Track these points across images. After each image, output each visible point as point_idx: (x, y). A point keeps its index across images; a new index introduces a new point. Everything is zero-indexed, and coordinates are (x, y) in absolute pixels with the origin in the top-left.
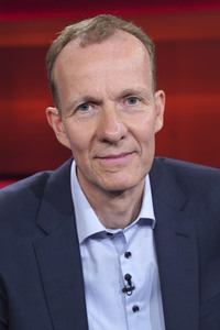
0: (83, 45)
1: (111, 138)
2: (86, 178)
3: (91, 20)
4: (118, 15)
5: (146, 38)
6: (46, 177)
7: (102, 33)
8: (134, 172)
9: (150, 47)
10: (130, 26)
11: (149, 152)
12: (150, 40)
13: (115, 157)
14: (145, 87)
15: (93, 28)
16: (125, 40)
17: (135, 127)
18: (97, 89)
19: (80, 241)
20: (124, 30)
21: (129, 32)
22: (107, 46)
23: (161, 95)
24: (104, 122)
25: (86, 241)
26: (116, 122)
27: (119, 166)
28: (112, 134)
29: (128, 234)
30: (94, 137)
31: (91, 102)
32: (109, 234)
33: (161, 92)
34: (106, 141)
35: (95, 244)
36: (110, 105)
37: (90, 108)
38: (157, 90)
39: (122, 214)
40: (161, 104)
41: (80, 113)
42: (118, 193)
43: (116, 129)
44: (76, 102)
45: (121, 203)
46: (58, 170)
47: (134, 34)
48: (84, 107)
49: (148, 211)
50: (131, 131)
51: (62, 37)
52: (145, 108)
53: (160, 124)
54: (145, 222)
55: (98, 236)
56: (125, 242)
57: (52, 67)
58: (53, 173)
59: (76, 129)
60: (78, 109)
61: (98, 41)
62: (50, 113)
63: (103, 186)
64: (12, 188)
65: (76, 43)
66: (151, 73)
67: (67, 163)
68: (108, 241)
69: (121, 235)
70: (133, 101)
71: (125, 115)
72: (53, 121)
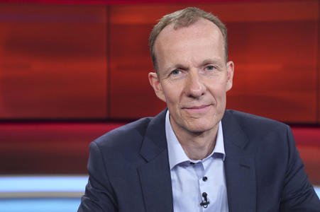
0: (176, 29)
1: (194, 94)
2: (176, 123)
3: (181, 11)
5: (221, 24)
6: (148, 121)
7: (189, 20)
8: (211, 118)
9: (223, 31)
10: (209, 15)
11: (222, 104)
12: (223, 26)
13: (197, 108)
14: (219, 58)
15: (183, 16)
16: (206, 25)
17: (211, 86)
18: (185, 60)
19: (171, 168)
20: (205, 18)
21: (208, 19)
22: (193, 29)
23: (231, 65)
24: (190, 83)
25: (175, 167)
26: (198, 83)
27: (200, 114)
28: (195, 91)
29: (205, 164)
30: (183, 93)
31: (181, 69)
32: (192, 163)
33: (231, 62)
34: (191, 96)
35: (181, 170)
36: (194, 70)
37: (180, 72)
38: (228, 61)
39: (201, 148)
40: (231, 71)
41: (173, 76)
42: (198, 133)
43: (198, 88)
44: (170, 68)
45: (201, 141)
46: (157, 117)
47: (212, 21)
48: (175, 72)
49: (220, 148)
50: (208, 90)
51: (161, 23)
52: (219, 73)
53: (230, 85)
54: (218, 156)
55: (183, 165)
56: (203, 169)
57: (153, 44)
58: (153, 119)
59: (170, 88)
60: (169, 75)
61: (187, 25)
62: (151, 76)
63: (189, 129)
64: (123, 128)
65: (171, 27)
66: (224, 49)
67: (163, 112)
68: (191, 169)
69: (200, 164)
70: (210, 68)
71: (205, 77)
72: (153, 82)
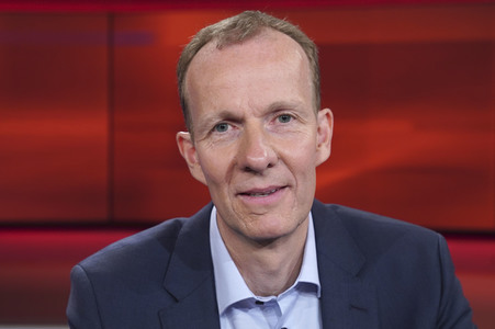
0: (220, 48)
1: (254, 165)
2: (225, 222)
4: (268, 11)
5: (306, 39)
6: (178, 225)
7: (245, 30)
8: (289, 213)
9: (310, 51)
10: (280, 23)
11: (308, 188)
12: (310, 42)
13: (262, 193)
14: (301, 99)
15: (234, 25)
16: (276, 39)
17: (287, 152)
18: (238, 105)
19: (221, 311)
20: (276, 28)
21: (281, 30)
22: (253, 48)
23: (327, 115)
24: (246, 144)
25: (229, 310)
26: (261, 145)
27: (268, 207)
28: (257, 160)
29: (284, 303)
30: (233, 166)
31: (231, 120)
32: (258, 303)
33: (327, 110)
34: (249, 169)
35: (239, 314)
36: (254, 122)
37: (230, 127)
38: (322, 107)
39: (273, 274)
40: (327, 126)
41: (217, 136)
42: (267, 242)
43: (261, 154)
44: (210, 120)
45: (274, 257)
46: (193, 217)
47: (289, 33)
48: (221, 127)
49: (310, 273)
50: (282, 158)
51: (196, 39)
52: (302, 127)
53: (325, 153)
54: (307, 288)
55: (243, 305)
56: (279, 313)
57: (182, 78)
58: (186, 221)
59: (211, 155)
60: (213, 130)
61: (239, 41)
62: (181, 139)
63: (246, 232)
65: (211, 46)
66: (310, 84)
68: (257, 313)
69: (274, 304)
70: (285, 118)
71: (276, 137)
72: (185, 150)
